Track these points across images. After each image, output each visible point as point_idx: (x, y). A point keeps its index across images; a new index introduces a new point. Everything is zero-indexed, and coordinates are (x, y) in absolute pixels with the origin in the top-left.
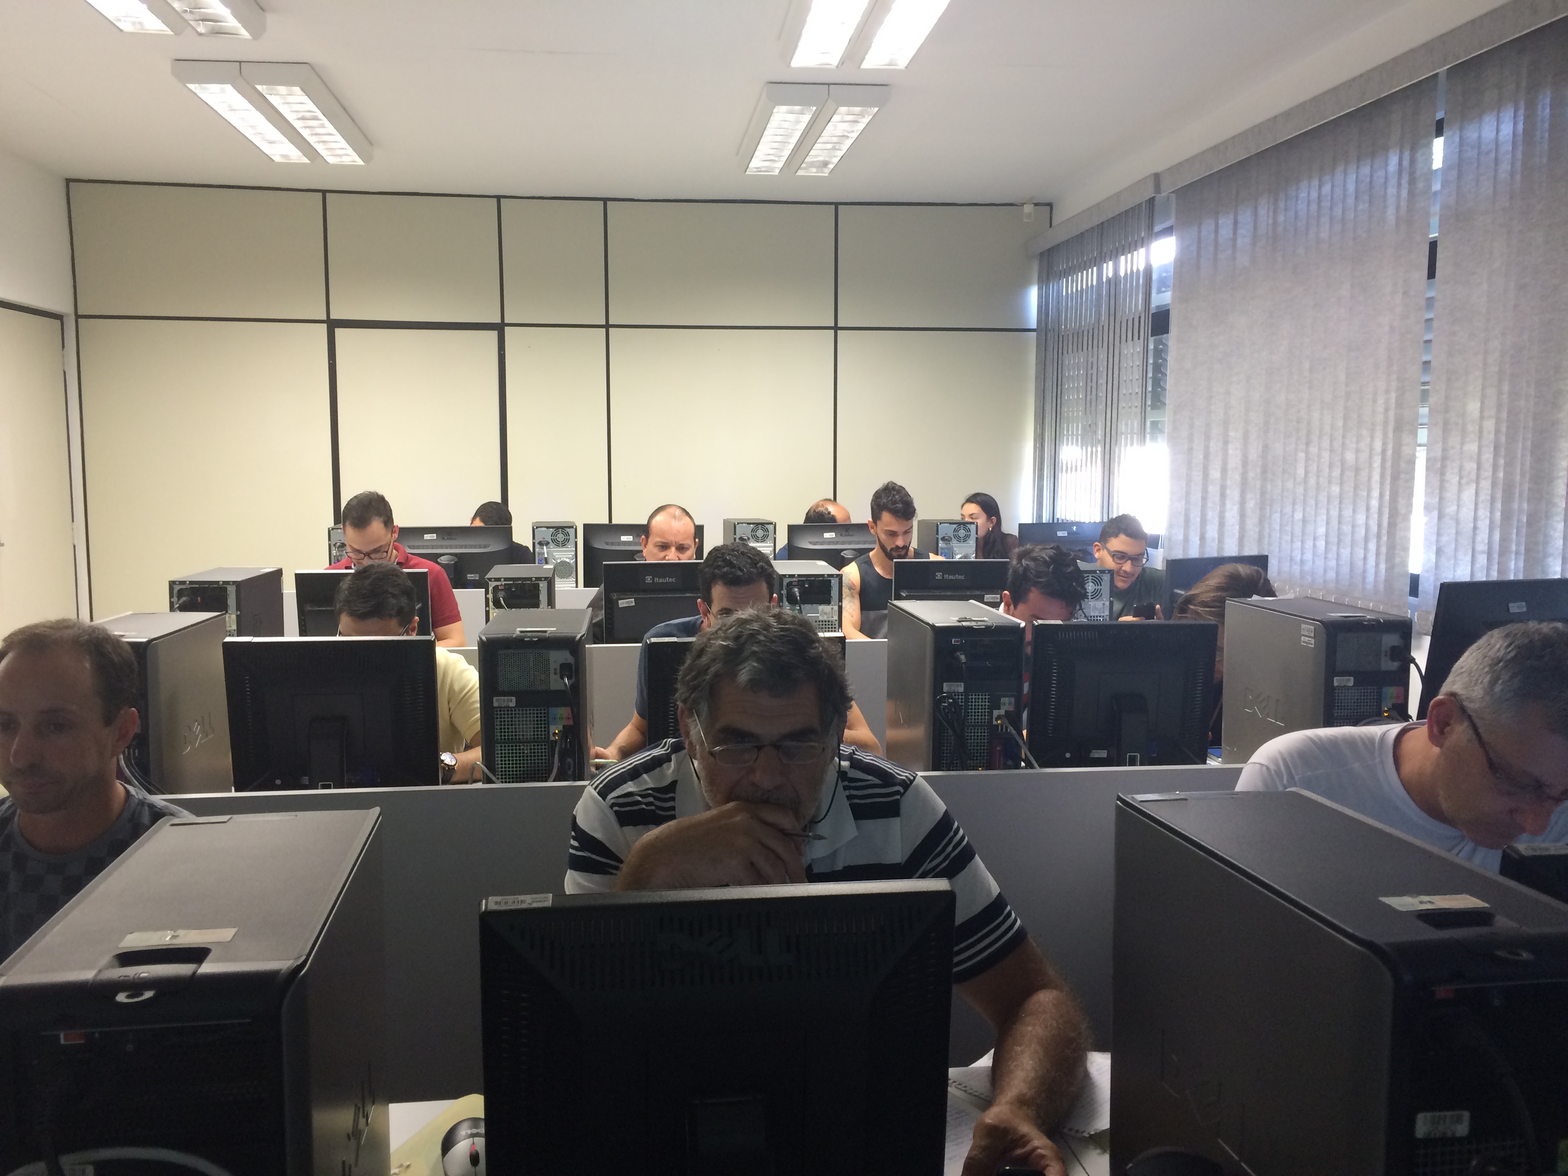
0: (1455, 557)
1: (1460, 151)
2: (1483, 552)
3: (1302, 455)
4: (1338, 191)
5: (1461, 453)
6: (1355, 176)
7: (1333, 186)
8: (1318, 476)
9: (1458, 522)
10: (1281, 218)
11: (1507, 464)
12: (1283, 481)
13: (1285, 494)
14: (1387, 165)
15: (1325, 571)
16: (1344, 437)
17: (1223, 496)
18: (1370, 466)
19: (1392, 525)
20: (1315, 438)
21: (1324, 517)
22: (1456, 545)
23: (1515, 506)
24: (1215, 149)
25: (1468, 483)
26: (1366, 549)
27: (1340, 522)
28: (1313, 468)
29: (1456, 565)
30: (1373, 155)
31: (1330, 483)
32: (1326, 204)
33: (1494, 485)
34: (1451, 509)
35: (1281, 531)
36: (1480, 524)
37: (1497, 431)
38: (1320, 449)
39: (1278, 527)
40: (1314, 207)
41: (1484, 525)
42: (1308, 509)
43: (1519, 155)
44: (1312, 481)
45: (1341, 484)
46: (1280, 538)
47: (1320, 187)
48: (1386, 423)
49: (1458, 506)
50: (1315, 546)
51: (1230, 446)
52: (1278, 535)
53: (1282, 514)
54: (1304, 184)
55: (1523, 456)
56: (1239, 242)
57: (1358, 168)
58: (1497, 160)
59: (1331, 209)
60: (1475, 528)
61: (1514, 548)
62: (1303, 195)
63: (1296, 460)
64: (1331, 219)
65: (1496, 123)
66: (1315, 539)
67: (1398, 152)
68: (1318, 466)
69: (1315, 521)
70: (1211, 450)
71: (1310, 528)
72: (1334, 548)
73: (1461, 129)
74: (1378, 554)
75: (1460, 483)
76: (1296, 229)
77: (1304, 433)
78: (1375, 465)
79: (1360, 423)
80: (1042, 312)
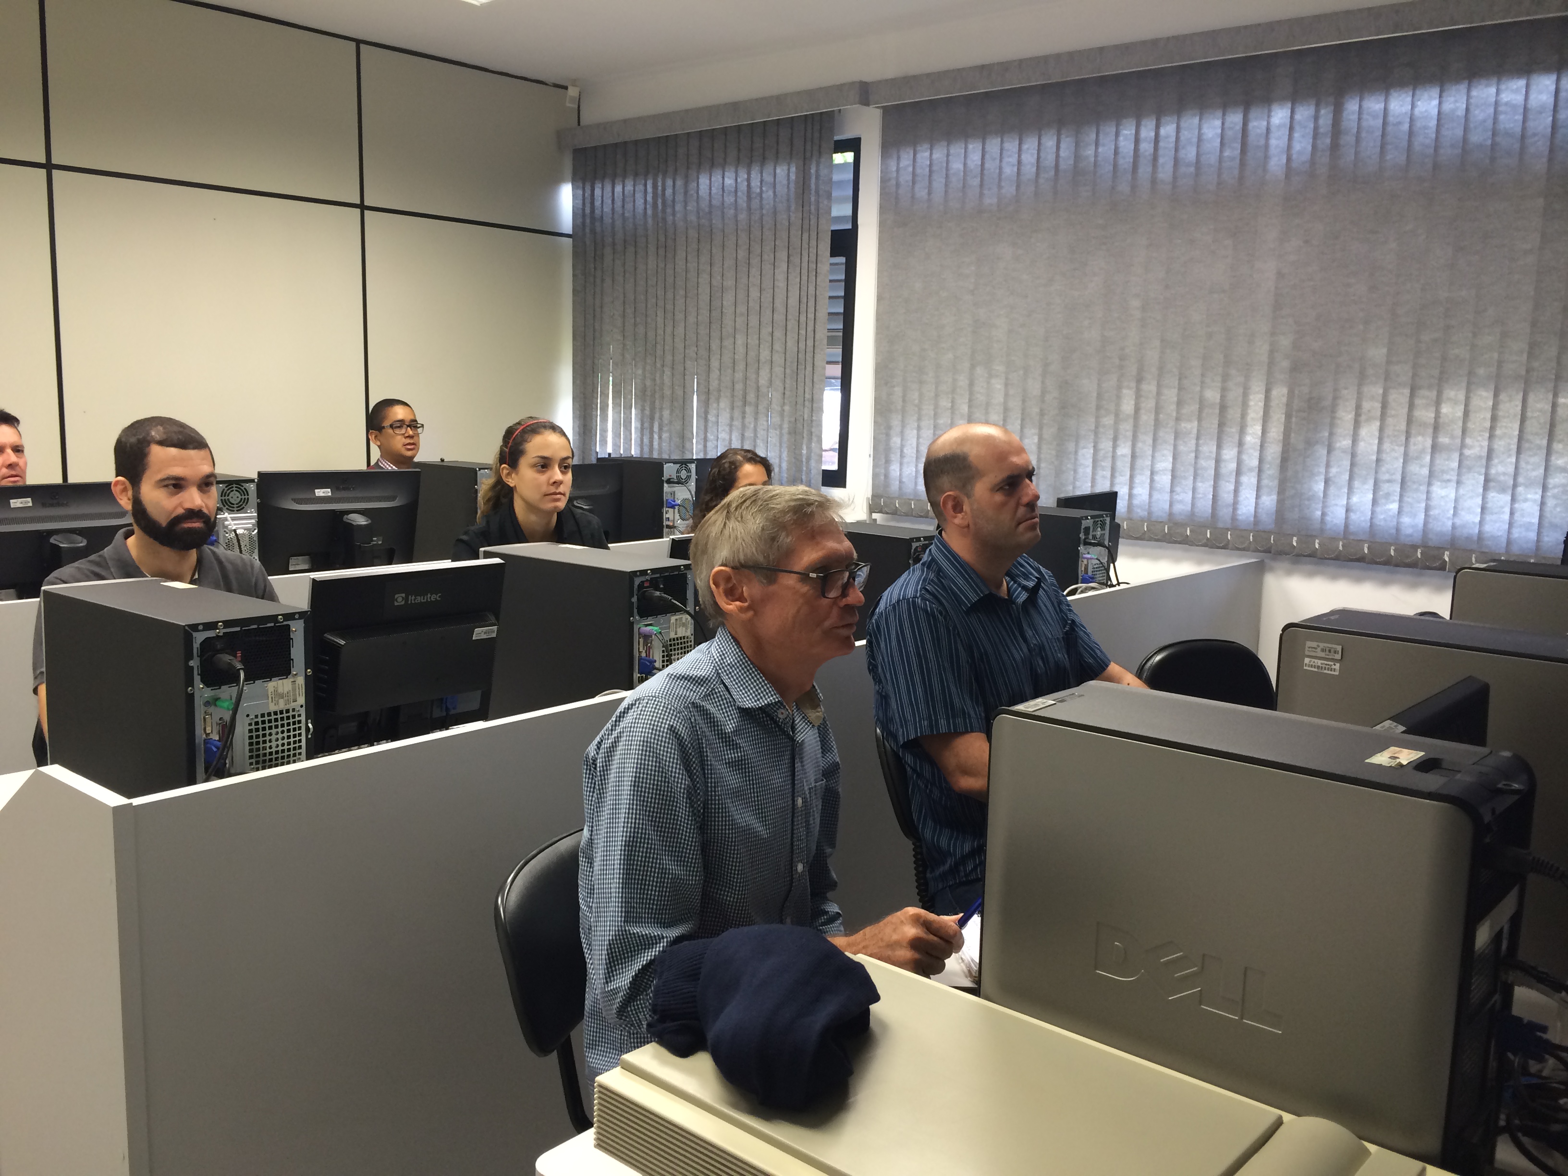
3: (1129, 392)
4: (1188, 136)
6: (1218, 123)
7: (1179, 128)
8: (1158, 413)
10: (1089, 151)
12: (1096, 418)
13: (1101, 430)
14: (1269, 116)
16: (1203, 375)
18: (1245, 405)
20: (1151, 376)
21: (1170, 452)
24: (982, 68)
26: (1237, 484)
27: (1196, 458)
28: (1149, 404)
30: (1247, 105)
31: (1178, 419)
32: (1168, 144)
38: (1159, 386)
40: (1146, 147)
42: (1140, 445)
44: (1147, 418)
45: (1200, 420)
46: (1111, 478)
47: (1158, 127)
48: (1271, 363)
50: (1152, 480)
52: (1090, 470)
53: (1096, 450)
59: (1177, 150)
63: (1119, 397)
64: (1177, 160)
66: (1154, 473)
68: (1157, 403)
69: (1153, 457)
71: (1144, 463)
72: (1187, 486)
74: (1261, 486)
76: (1115, 165)
77: (1133, 370)
78: (1251, 403)
79: (1228, 363)
80: (584, 215)
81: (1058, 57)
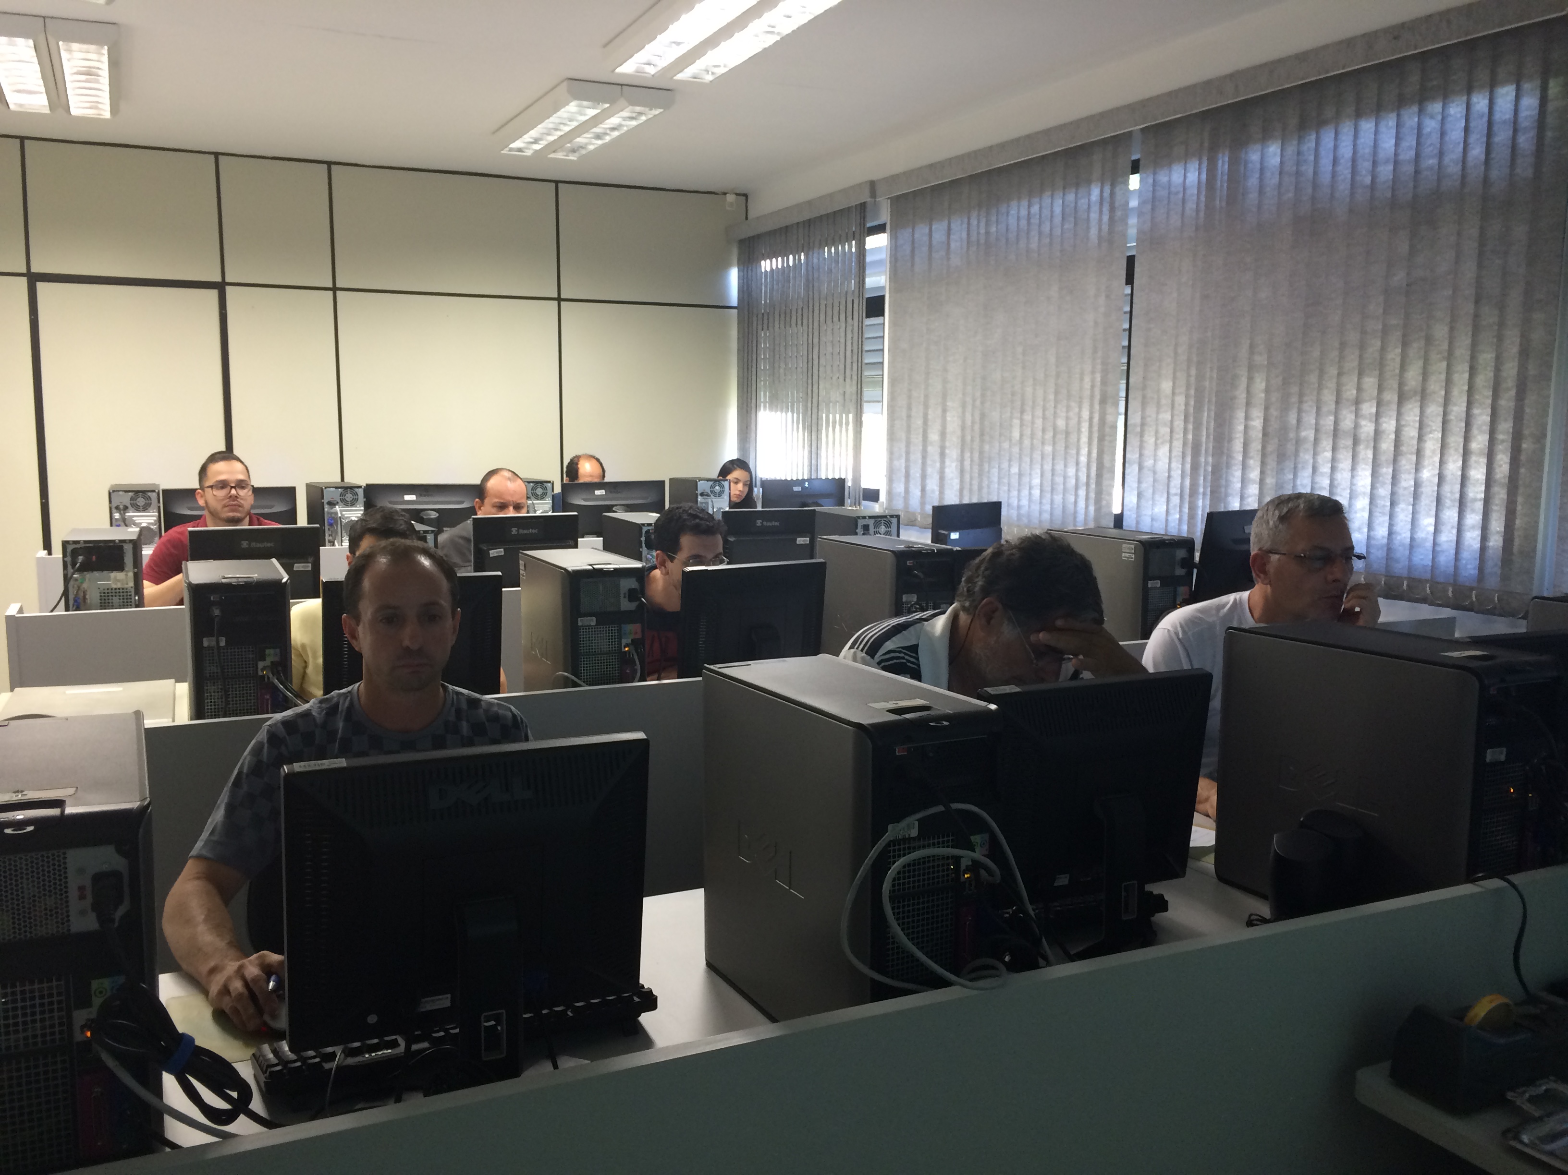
0: (1153, 499)
1: (1154, 190)
2: (1176, 494)
3: (1016, 422)
5: (1157, 420)
6: (1061, 201)
7: (1041, 208)
8: (1032, 438)
9: (1155, 473)
10: (993, 229)
11: (1194, 429)
12: (1000, 443)
13: (1002, 453)
14: (1089, 195)
15: (1040, 513)
16: (1055, 407)
17: (943, 455)
18: (1079, 431)
19: (1099, 476)
20: (1028, 409)
21: (1039, 471)
22: (1154, 490)
23: (1203, 460)
24: (931, 166)
25: (1162, 443)
26: (1076, 495)
27: (1053, 475)
28: (1028, 432)
29: (1153, 505)
30: (1077, 185)
31: (1043, 443)
32: (1035, 221)
33: (1185, 444)
34: (1149, 463)
35: (999, 484)
36: (1172, 473)
37: (1187, 404)
38: (1033, 416)
39: (996, 480)
40: (1023, 223)
41: (1176, 474)
42: (1023, 465)
43: (1203, 199)
44: (1027, 442)
45: (1054, 444)
46: (999, 489)
47: (1029, 207)
48: (1092, 397)
49: (1155, 460)
50: (1030, 494)
51: (948, 414)
52: (996, 486)
53: (1000, 469)
54: (1014, 204)
55: (1208, 422)
56: (953, 245)
57: (1064, 195)
58: (1184, 201)
59: (1040, 225)
60: (1169, 477)
61: (1201, 490)
62: (1013, 212)
63: (1011, 426)
64: (1040, 233)
65: (1183, 171)
66: (1031, 488)
67: (1100, 185)
68: (1032, 430)
69: (1030, 474)
70: (929, 417)
71: (1026, 480)
72: (1048, 495)
73: (1155, 174)
74: (1087, 498)
75: (1156, 444)
76: (1007, 240)
77: (1018, 404)
78: (1083, 430)
79: (1069, 396)
80: (743, 292)
81: (968, 155)
